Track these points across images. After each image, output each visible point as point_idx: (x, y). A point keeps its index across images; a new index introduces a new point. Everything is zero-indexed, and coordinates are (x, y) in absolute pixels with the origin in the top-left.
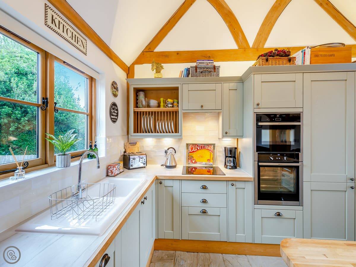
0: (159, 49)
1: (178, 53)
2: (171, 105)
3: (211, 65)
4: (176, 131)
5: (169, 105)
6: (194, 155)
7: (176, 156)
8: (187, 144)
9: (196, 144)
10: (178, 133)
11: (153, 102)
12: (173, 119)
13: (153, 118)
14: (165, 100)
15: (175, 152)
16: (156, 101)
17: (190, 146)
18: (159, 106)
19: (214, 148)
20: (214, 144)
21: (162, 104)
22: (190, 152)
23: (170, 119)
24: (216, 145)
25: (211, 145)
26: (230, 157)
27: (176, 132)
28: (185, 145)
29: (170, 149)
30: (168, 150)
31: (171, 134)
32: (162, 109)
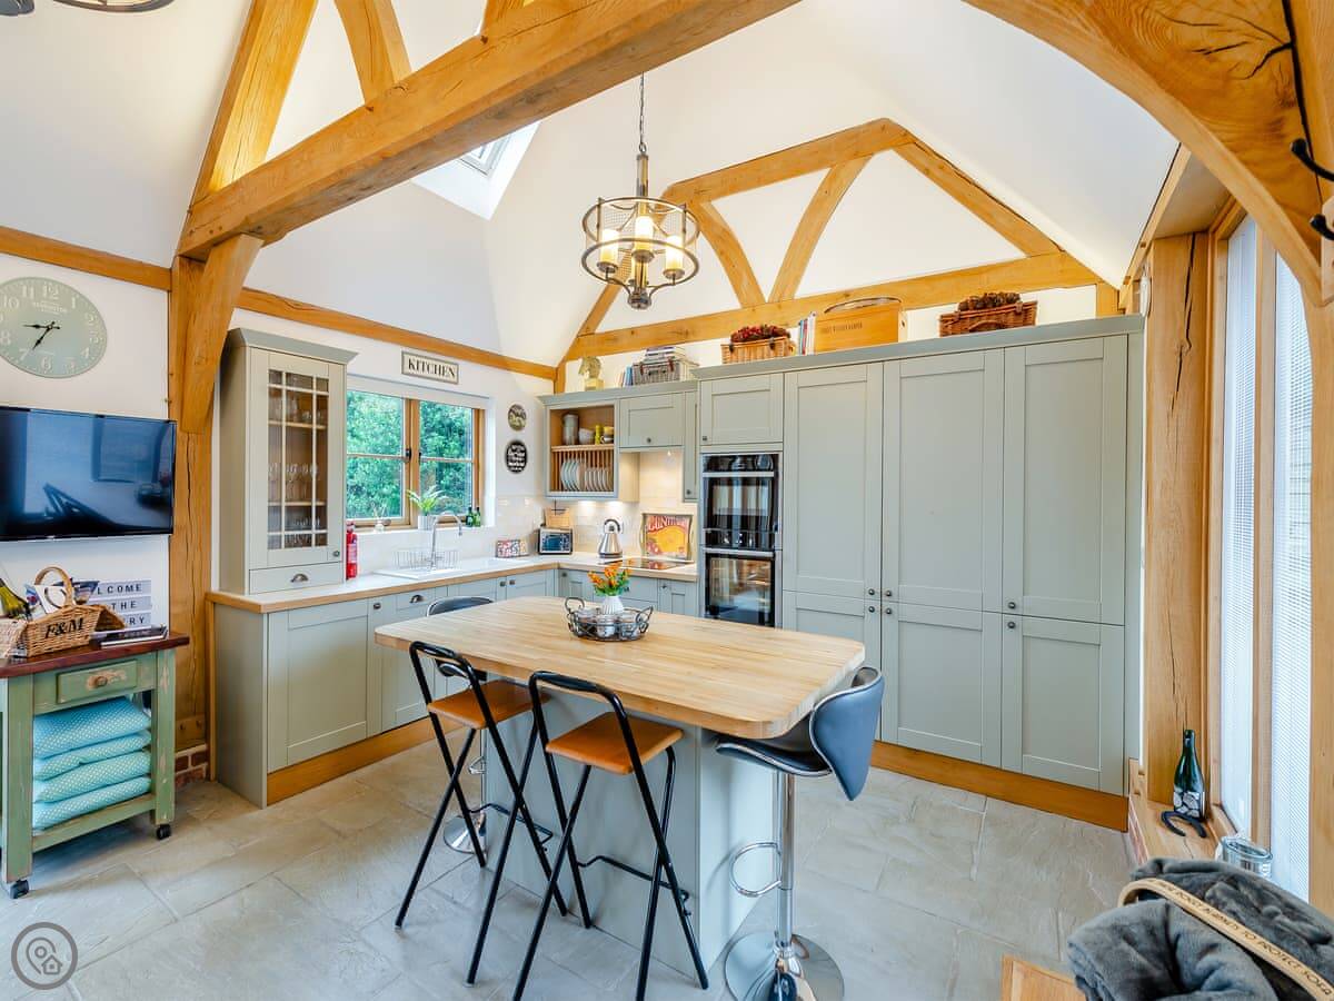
0: (602, 328)
1: (633, 331)
2: (609, 439)
3: (668, 358)
4: (608, 487)
5: (606, 439)
6: (657, 537)
7: (621, 537)
8: (644, 514)
9: (660, 516)
10: (612, 491)
11: (585, 434)
13: (579, 463)
14: (600, 427)
15: (619, 529)
16: (589, 431)
17: (650, 519)
18: (593, 440)
20: (692, 516)
21: (597, 440)
22: (650, 531)
25: (686, 517)
27: (607, 490)
28: (640, 516)
30: (605, 523)
32: (596, 446)
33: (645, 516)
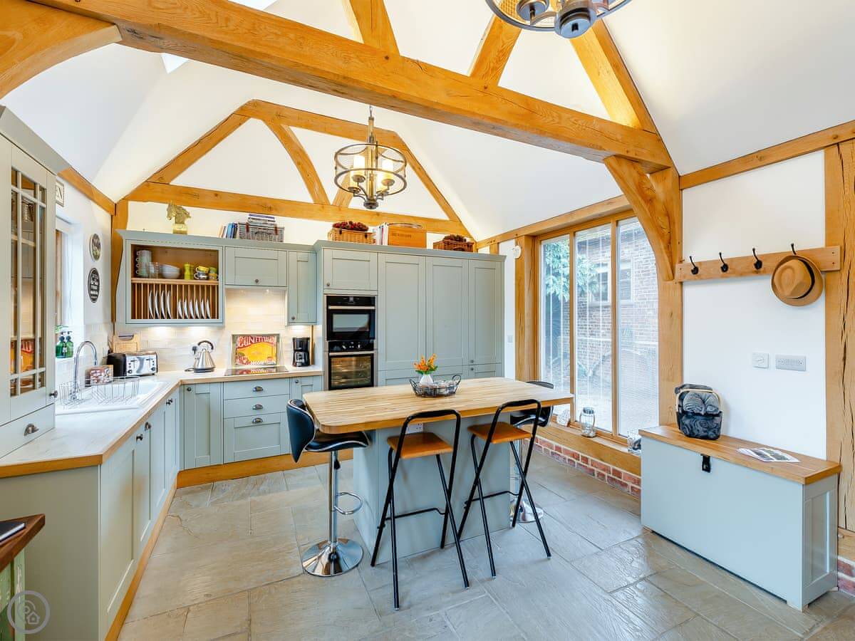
1: (216, 194)
2: (205, 277)
3: (272, 224)
4: (214, 315)
5: (202, 276)
6: (246, 352)
7: (214, 354)
8: (233, 336)
9: (248, 336)
10: (218, 318)
11: (171, 270)
12: (208, 297)
13: (170, 295)
14: (192, 266)
15: (212, 348)
16: (176, 268)
17: (238, 339)
18: (181, 276)
19: (278, 341)
20: (279, 335)
21: (187, 273)
22: (239, 348)
23: (203, 297)
24: (281, 336)
25: (273, 335)
26: (301, 351)
27: (213, 317)
28: (230, 337)
29: (202, 344)
30: (199, 344)
31: (205, 320)
32: (187, 281)
33: (234, 337)
